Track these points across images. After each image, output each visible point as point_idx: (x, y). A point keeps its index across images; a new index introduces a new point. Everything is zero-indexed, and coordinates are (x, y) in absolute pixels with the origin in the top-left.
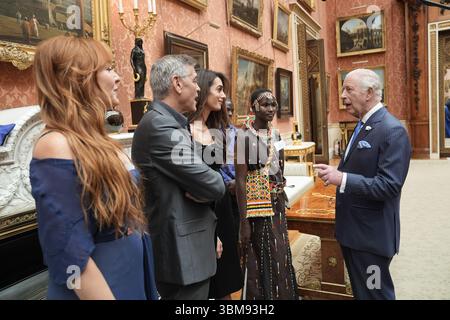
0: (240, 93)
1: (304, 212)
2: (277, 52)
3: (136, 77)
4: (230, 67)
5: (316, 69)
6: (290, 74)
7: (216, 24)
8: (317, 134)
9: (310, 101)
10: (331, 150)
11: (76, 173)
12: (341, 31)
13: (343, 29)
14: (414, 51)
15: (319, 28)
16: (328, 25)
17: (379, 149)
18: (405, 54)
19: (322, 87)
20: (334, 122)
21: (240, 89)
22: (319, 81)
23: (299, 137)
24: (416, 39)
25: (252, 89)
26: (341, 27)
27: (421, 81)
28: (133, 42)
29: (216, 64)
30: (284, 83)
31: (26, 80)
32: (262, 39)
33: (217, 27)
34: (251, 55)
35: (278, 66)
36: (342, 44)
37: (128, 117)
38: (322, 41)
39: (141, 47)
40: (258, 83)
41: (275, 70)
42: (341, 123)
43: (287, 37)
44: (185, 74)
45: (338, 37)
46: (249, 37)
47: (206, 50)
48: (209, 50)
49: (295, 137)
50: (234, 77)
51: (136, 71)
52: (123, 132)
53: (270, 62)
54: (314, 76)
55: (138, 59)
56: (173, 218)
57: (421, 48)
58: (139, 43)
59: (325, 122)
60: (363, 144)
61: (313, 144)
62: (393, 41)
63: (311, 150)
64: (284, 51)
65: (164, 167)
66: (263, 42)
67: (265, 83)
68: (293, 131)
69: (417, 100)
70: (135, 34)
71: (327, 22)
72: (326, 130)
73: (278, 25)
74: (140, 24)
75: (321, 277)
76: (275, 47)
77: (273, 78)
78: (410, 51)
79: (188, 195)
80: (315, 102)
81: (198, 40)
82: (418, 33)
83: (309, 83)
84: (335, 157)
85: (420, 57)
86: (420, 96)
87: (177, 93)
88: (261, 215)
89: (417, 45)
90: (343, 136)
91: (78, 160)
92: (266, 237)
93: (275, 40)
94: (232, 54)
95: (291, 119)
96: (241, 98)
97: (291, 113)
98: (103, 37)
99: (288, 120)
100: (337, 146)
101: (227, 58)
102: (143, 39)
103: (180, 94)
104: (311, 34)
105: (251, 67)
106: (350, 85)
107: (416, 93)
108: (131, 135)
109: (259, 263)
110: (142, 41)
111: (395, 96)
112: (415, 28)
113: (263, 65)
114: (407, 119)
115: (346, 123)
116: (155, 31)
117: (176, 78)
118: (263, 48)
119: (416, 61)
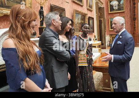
0: (76, 25)
1: (97, 65)
2: (88, 11)
3: (41, 19)
4: (73, 16)
5: (102, 17)
6: (93, 19)
7: (68, 2)
8: (102, 38)
9: (100, 28)
10: (106, 44)
11: (17, 52)
12: (110, 5)
13: (111, 4)
14: (134, 12)
15: (103, 3)
16: (106, 3)
17: (125, 44)
18: (131, 12)
19: (104, 23)
20: (108, 35)
21: (76, 23)
22: (103, 21)
23: (96, 40)
24: (134, 8)
25: (80, 23)
26: (110, 3)
27: (136, 21)
28: (40, 7)
29: (68, 15)
30: (91, 21)
31: (2, 20)
32: (84, 7)
33: (68, 3)
34: (80, 12)
35: (89, 16)
36: (110, 9)
37: (38, 33)
38: (104, 8)
39: (42, 9)
40: (82, 21)
41: (88, 17)
42: (110, 35)
43: (92, 6)
44: (56, 18)
45: (109, 6)
46: (79, 6)
47: (65, 10)
48: (66, 10)
49: (95, 40)
50: (74, 19)
51: (41, 17)
52: (36, 38)
53: (86, 14)
54: (101, 19)
55: (41, 13)
56: (52, 66)
57: (136, 11)
58: (42, 8)
59: (105, 35)
60: (119, 42)
61: (101, 42)
62: (127, 8)
63: (100, 44)
64: (91, 11)
65: (49, 50)
66: (84, 8)
67: (85, 21)
68: (94, 38)
69: (135, 27)
70: (40, 5)
71: (106, 1)
72: (105, 37)
73: (89, 2)
74: (42, 1)
75: (103, 86)
76: (88, 9)
77: (87, 20)
78: (133, 12)
79: (57, 59)
80: (101, 28)
81: (62, 7)
82: (135, 6)
83: (99, 22)
84: (108, 46)
85: (136, 14)
86: (136, 26)
87: (54, 25)
88: (83, 65)
89: (135, 10)
90: (111, 39)
91: (17, 48)
92: (85, 73)
93: (88, 7)
94: (73, 12)
95: (93, 34)
96: (77, 26)
97: (93, 32)
98: (29, 6)
99: (92, 34)
100: (109, 43)
101: (72, 13)
102: (43, 6)
103: (55, 25)
104: (100, 5)
105: (80, 16)
106: (116, 23)
107: (135, 25)
108: (38, 39)
109: (83, 81)
110: (42, 7)
111: (128, 26)
112: (134, 4)
113: (84, 16)
114: (132, 34)
115: (112, 35)
116: (47, 4)
117: (53, 20)
118: (84, 10)
119: (135, 15)
